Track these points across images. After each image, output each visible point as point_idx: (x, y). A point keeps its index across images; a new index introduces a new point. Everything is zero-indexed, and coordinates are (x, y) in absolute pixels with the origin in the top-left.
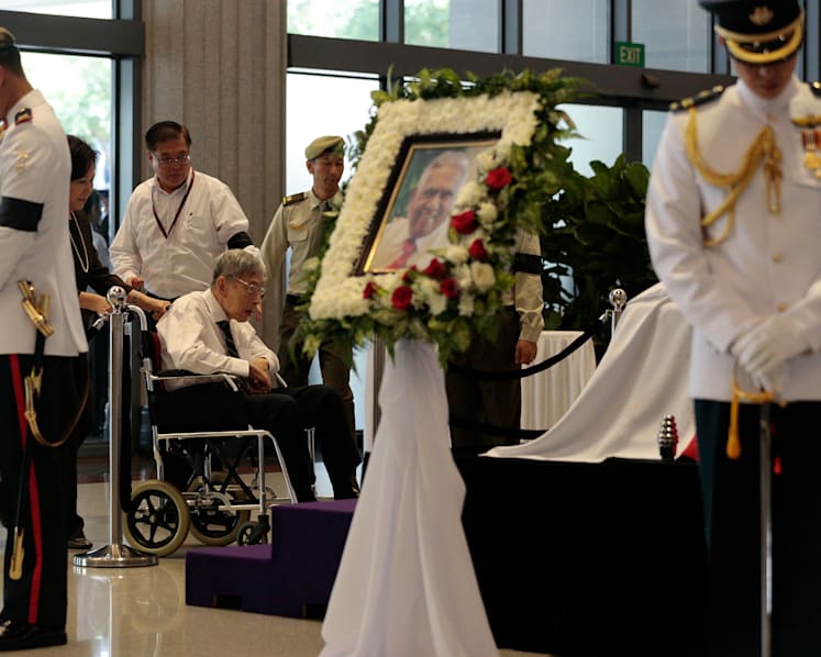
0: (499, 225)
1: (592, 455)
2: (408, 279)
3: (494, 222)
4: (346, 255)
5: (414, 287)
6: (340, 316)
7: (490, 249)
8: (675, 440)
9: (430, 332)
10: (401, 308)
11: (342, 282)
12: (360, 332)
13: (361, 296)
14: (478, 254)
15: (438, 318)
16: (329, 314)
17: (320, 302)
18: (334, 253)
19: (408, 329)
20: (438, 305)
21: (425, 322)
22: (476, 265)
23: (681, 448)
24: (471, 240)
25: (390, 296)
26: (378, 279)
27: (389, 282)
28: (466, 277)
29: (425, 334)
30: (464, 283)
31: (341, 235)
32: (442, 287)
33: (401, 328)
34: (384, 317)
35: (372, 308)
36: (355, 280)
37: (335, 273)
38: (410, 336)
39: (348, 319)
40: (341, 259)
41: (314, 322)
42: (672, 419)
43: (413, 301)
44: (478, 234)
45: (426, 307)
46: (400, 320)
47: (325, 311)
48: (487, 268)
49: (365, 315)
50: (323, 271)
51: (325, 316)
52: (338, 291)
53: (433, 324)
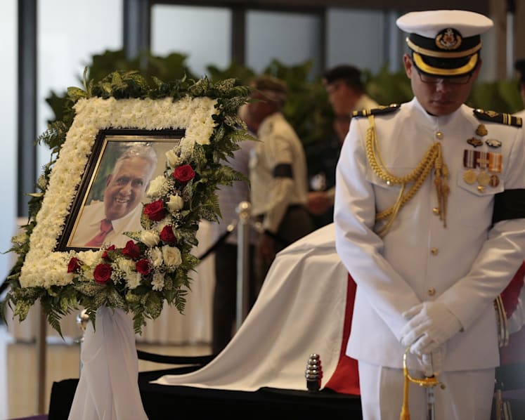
0: (186, 213)
1: (247, 385)
2: (107, 258)
3: (180, 211)
4: (51, 233)
5: (113, 265)
6: (47, 285)
7: (178, 235)
8: (320, 375)
9: (126, 302)
10: (101, 282)
11: (48, 255)
12: (65, 300)
13: (66, 269)
14: (167, 238)
15: (133, 291)
16: (37, 284)
17: (29, 272)
18: (41, 229)
19: (107, 299)
20: (134, 281)
21: (122, 295)
22: (166, 248)
23: (325, 381)
24: (161, 226)
25: (92, 271)
26: (80, 255)
27: (91, 259)
28: (157, 258)
29: (122, 304)
30: (156, 263)
31: (46, 214)
32: (137, 265)
33: (101, 297)
34: (87, 289)
35: (75, 280)
36: (59, 254)
37: (41, 247)
38: (109, 304)
39: (54, 288)
40: (46, 235)
41: (24, 290)
42: (318, 358)
43: (112, 277)
44: (167, 222)
45: (124, 282)
46: (100, 291)
47: (33, 281)
48: (176, 251)
49: (69, 285)
50: (31, 246)
51: (33, 285)
52: (45, 264)
53: (129, 297)
